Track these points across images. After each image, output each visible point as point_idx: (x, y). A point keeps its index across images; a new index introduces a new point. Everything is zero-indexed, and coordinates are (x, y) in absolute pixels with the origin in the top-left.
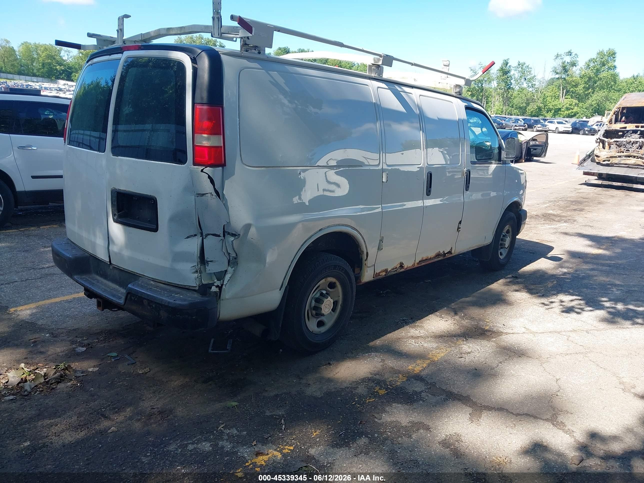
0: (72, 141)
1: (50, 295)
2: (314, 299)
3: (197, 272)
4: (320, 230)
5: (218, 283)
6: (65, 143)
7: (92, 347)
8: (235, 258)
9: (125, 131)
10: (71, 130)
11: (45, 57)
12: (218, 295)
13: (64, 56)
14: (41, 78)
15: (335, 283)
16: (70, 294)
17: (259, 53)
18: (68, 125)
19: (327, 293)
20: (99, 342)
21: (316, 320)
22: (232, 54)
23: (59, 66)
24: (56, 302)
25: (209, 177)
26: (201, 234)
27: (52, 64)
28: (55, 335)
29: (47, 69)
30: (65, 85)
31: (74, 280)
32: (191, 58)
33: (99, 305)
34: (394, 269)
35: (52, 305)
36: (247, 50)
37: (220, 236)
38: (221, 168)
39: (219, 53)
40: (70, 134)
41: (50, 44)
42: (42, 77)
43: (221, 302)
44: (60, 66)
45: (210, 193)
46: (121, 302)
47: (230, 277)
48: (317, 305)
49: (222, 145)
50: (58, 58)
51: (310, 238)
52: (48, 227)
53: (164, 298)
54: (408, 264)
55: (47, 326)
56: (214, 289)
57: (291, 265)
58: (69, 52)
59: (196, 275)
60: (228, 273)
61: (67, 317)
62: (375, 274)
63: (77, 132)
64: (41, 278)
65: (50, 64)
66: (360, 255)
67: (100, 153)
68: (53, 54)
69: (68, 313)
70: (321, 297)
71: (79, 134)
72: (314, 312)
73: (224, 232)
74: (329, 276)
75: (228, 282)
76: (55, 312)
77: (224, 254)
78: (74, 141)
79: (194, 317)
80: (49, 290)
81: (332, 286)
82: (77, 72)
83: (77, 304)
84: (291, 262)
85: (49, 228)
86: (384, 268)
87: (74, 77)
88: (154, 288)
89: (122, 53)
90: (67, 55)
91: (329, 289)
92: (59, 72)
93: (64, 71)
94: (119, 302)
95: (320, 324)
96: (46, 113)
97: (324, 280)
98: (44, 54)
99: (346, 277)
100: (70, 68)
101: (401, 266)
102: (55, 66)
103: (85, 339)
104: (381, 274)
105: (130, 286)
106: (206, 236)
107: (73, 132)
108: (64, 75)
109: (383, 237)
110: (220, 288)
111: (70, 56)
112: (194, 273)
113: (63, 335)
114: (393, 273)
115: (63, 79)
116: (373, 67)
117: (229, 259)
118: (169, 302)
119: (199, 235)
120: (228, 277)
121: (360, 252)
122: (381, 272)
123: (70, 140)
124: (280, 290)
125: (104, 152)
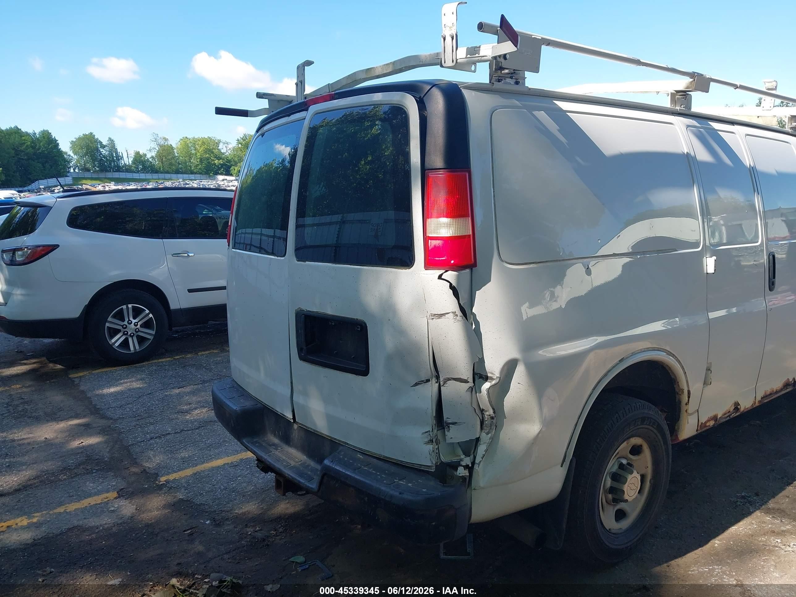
0: (238, 243)
1: (210, 456)
2: (610, 474)
3: (431, 441)
4: (621, 361)
5: (467, 461)
6: (229, 246)
7: (268, 545)
8: (492, 418)
9: (313, 225)
10: (236, 229)
11: (203, 152)
12: (467, 481)
13: (222, 149)
14: (199, 175)
15: (641, 446)
16: (236, 453)
17: (517, 83)
18: (232, 222)
19: (629, 464)
20: (277, 536)
21: (614, 509)
22: (477, 88)
23: (217, 160)
24: (219, 466)
25: (451, 287)
26: (437, 379)
27: (211, 159)
28: (217, 522)
29: (205, 164)
30: (223, 180)
31: (242, 443)
32: (416, 100)
33: (278, 485)
34: (725, 414)
35: (214, 472)
36: (499, 80)
37: (468, 382)
38: (468, 271)
39: (459, 87)
40: (235, 235)
41: (209, 137)
42: (200, 173)
43: (473, 492)
44: (219, 160)
45: (453, 313)
46: (313, 487)
47: (486, 451)
48: (616, 485)
49: (471, 233)
50: (215, 151)
51: (606, 375)
52: (207, 352)
53: (383, 488)
54: (746, 404)
55: (207, 507)
56: (462, 472)
57: (577, 423)
58: (227, 144)
59: (430, 447)
60: (482, 443)
61: (233, 492)
62: (700, 424)
63: (244, 231)
64: (199, 428)
65: (208, 159)
66: (677, 396)
67: (279, 258)
68: (211, 148)
69: (234, 485)
70: (621, 472)
71: (246, 233)
72: (610, 496)
73: (474, 374)
74: (632, 436)
75: (482, 458)
76: (218, 483)
77: (474, 411)
78: (240, 243)
79: (434, 524)
80: (208, 447)
81: (636, 450)
82: (236, 164)
83: (245, 469)
84: (577, 417)
85: (209, 353)
86: (712, 414)
87: (233, 171)
88: (365, 466)
89: (307, 110)
90: (226, 147)
91: (631, 457)
92: (218, 166)
93: (222, 165)
94: (308, 486)
95: (620, 515)
96: (205, 213)
97: (625, 443)
98: (202, 148)
99: (659, 435)
100: (229, 161)
101: (737, 406)
102: (214, 160)
103: (259, 530)
104: (708, 424)
105: (326, 462)
106: (445, 383)
107: (239, 232)
108: (222, 169)
109: (711, 363)
110: (470, 469)
111: (229, 149)
112: (427, 443)
113: (228, 522)
114: (724, 420)
115: (222, 174)
116: (677, 95)
117: (481, 418)
118: (392, 496)
119: (434, 380)
120: (481, 449)
121: (677, 390)
122: (708, 421)
123: (235, 242)
124: (562, 466)
125: (284, 256)
